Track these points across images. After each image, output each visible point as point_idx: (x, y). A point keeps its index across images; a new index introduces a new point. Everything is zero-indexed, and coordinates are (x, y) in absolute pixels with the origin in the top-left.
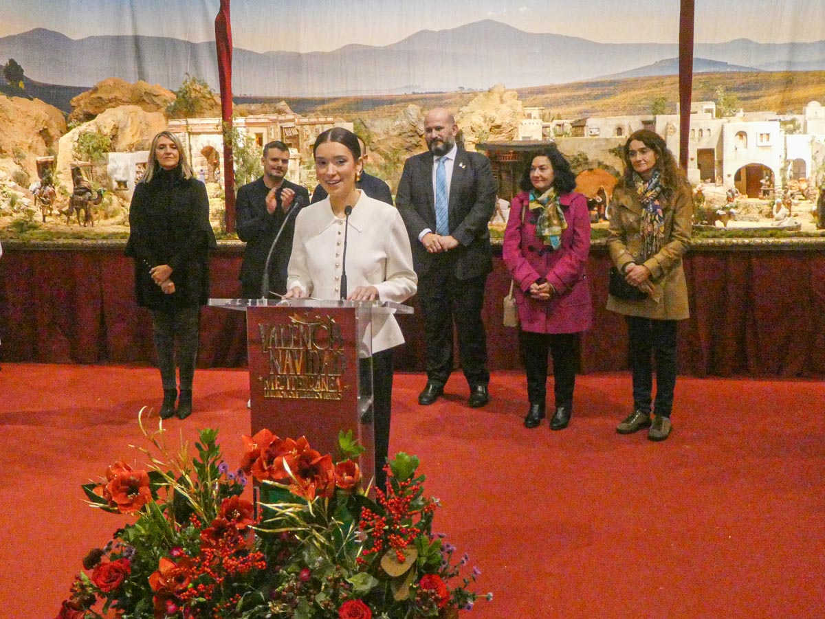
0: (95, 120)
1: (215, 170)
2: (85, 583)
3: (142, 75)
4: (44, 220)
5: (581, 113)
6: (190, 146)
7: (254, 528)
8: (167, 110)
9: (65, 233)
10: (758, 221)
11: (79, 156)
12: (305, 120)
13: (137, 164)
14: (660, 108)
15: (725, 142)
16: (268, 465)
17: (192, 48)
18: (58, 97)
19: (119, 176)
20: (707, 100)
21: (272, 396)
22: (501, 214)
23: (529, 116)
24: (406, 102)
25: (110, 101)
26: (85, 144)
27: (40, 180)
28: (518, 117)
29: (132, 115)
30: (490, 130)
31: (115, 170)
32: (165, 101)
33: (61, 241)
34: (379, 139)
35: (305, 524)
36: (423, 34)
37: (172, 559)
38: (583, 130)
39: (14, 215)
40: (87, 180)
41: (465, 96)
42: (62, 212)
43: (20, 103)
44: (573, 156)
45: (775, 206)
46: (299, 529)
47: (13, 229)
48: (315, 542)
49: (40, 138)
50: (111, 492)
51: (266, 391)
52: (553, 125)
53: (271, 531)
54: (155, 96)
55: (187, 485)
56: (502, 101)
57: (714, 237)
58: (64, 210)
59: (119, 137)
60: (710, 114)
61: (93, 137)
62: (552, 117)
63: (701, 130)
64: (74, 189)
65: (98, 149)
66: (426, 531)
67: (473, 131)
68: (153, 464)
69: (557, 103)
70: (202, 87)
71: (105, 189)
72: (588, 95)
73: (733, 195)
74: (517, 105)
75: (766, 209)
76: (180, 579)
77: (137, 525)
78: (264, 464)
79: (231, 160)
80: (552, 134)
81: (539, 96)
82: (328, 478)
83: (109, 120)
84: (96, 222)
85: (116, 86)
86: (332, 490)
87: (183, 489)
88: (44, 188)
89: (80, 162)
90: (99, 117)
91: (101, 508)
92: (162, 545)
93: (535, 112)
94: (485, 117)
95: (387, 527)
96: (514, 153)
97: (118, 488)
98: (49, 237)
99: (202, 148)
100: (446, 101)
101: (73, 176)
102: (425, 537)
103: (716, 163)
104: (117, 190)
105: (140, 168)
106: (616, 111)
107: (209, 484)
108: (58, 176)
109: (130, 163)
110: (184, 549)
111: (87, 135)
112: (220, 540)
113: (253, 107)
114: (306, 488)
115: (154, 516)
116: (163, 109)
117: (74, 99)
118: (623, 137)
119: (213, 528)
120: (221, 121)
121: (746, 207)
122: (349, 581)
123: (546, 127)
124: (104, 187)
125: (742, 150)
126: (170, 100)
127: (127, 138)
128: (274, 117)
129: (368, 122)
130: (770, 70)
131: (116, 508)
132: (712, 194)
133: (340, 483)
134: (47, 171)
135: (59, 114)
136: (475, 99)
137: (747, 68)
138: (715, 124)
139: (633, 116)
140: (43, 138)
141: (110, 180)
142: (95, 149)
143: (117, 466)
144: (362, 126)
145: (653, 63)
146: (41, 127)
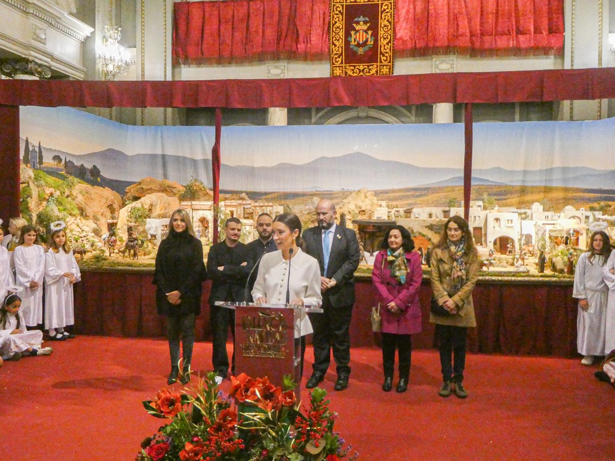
0: (140, 200)
1: (206, 230)
2: (144, 456)
3: (165, 176)
4: (110, 255)
5: (408, 204)
6: (193, 216)
7: (238, 426)
8: (180, 196)
9: (122, 263)
10: (506, 267)
11: (131, 220)
12: (257, 204)
13: (163, 226)
14: (452, 204)
15: (488, 224)
16: (245, 392)
17: (194, 162)
18: (118, 187)
19: (152, 232)
20: (478, 200)
21: (247, 355)
22: (365, 260)
23: (381, 206)
24: (312, 195)
25: (148, 190)
26: (134, 214)
27: (108, 232)
28: (374, 206)
29: (161, 198)
30: (359, 213)
31: (150, 229)
32: (179, 191)
33: (120, 268)
35: (265, 425)
36: (323, 159)
37: (192, 442)
38: (410, 215)
39: (93, 252)
40: (135, 234)
41: (345, 193)
42: (120, 251)
43: (98, 190)
45: (515, 260)
46: (261, 428)
47: (93, 260)
48: (269, 436)
49: (108, 209)
50: (160, 405)
51: (244, 352)
52: (393, 211)
53: (247, 428)
54: (173, 188)
55: (201, 402)
56: (366, 197)
57: (483, 275)
58: (121, 250)
59: (153, 210)
60: (480, 208)
61: (139, 210)
62: (393, 206)
63: (475, 217)
64: (128, 238)
65: (141, 216)
66: (330, 430)
67: (350, 213)
68: (184, 391)
69: (396, 199)
70: (200, 184)
72: (412, 195)
73: (492, 252)
74: (374, 199)
75: (510, 261)
76: (196, 454)
78: (243, 392)
79: (217, 225)
80: (393, 216)
81: (386, 195)
82: (278, 400)
83: (148, 201)
84: (139, 257)
85: (151, 181)
86: (280, 407)
87: (198, 405)
88: (111, 238)
89: (132, 224)
90: (143, 199)
91: (154, 415)
93: (384, 203)
94: (356, 206)
95: (309, 428)
96: (373, 226)
97: (164, 403)
98: (113, 265)
99: (199, 218)
100: (334, 195)
101: (128, 231)
102: (329, 434)
103: (483, 235)
104: (150, 239)
105: (164, 228)
106: (428, 205)
107: (213, 402)
109: (158, 225)
110: (200, 437)
111: (136, 209)
112: (220, 432)
113: (227, 196)
114: (267, 405)
115: (182, 420)
116: (177, 196)
117: (128, 188)
118: (433, 219)
119: (215, 426)
120: (212, 203)
121: (500, 260)
122: (289, 457)
123: (390, 212)
124: (144, 238)
125: (497, 228)
126: (182, 190)
127: (157, 211)
128: (240, 202)
129: (291, 206)
130: (512, 184)
131: (163, 414)
133: (286, 402)
134: (113, 228)
135: (119, 196)
136: (351, 195)
137: (500, 183)
138: (483, 214)
139: (437, 208)
140: (110, 209)
141: (147, 234)
142: (140, 217)
143: (163, 391)
144: (288, 208)
145: (448, 179)
146: (109, 203)
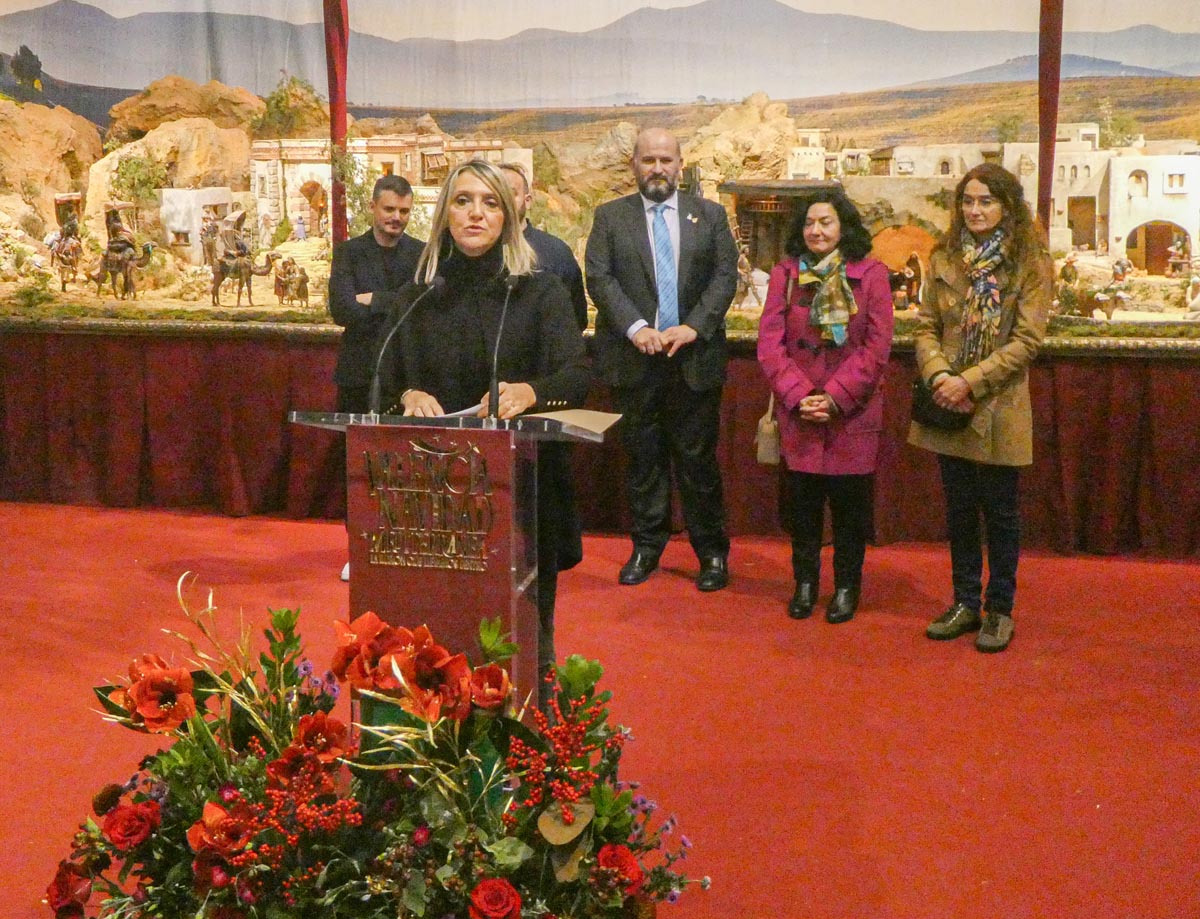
0: (144, 139)
1: (320, 218)
2: (92, 835)
3: (216, 73)
4: (64, 290)
5: (887, 137)
6: (284, 180)
7: (345, 761)
8: (253, 126)
9: (94, 309)
10: (1161, 311)
11: (119, 192)
12: (458, 144)
14: (1011, 132)
15: (1112, 187)
16: (371, 668)
17: (292, 32)
18: (91, 104)
19: (178, 225)
20: (1088, 121)
21: (381, 563)
22: (755, 294)
23: (805, 143)
24: (616, 118)
25: (169, 111)
26: (128, 175)
27: (59, 228)
28: (787, 143)
29: (200, 132)
30: (744, 163)
31: (171, 216)
32: (250, 112)
33: (88, 321)
34: (573, 174)
35: (425, 759)
36: (644, 14)
37: (223, 805)
38: (887, 165)
39: (21, 279)
40: (129, 229)
41: (706, 109)
42: (90, 277)
43: (35, 112)
44: (869, 204)
45: (1190, 289)
46: (415, 766)
47: (18, 301)
48: (440, 787)
49: (63, 165)
50: (135, 699)
51: (374, 554)
52: (841, 156)
53: (372, 767)
54: (235, 104)
55: (250, 694)
56: (763, 118)
57: (1091, 334)
59: (180, 165)
60: (1090, 142)
61: (139, 165)
62: (841, 144)
63: (1074, 167)
64: (109, 243)
65: (148, 182)
66: (608, 778)
67: (717, 164)
68: (199, 659)
69: (849, 123)
70: (305, 92)
71: (155, 243)
72: (901, 110)
73: (1123, 270)
74: (787, 125)
75: (1176, 292)
76: (233, 835)
77: (173, 752)
78: (366, 666)
79: (342, 203)
80: (840, 171)
81: (822, 111)
82: (459, 688)
83: (165, 140)
84: (140, 294)
85: (175, 90)
86: (467, 709)
87: (243, 700)
88: (66, 239)
89: (119, 203)
90: (150, 136)
91: (122, 723)
92: (209, 783)
93: (815, 136)
94: (736, 143)
95: (549, 769)
96: (777, 198)
97: (145, 693)
98: (70, 314)
99: (302, 184)
100: (678, 117)
101: (108, 222)
102: (607, 786)
103: (1098, 220)
104: (173, 245)
105: (208, 212)
106: (943, 135)
107: (282, 693)
108: (87, 222)
109: (193, 205)
110: (241, 790)
111: (132, 161)
112: (295, 778)
113: (382, 123)
114: (427, 704)
115: (199, 739)
116: (246, 125)
117: (115, 107)
118: (950, 176)
119: (286, 761)
120: (329, 144)
121: (1145, 289)
122: (489, 849)
123: (832, 160)
124: (155, 240)
125: (1139, 199)
126: (256, 110)
127: (191, 168)
128: (411, 138)
129: (556, 148)
130: (1190, 75)
131: (142, 724)
132: (1090, 268)
133: (479, 697)
134: (70, 215)
135: (93, 130)
136: (722, 115)
137: (1153, 71)
138: (1097, 159)
139: (968, 145)
140: (67, 165)
141: (164, 229)
142: (143, 183)
143: (146, 661)
144: (548, 156)
145: (1002, 61)
146: (65, 148)
